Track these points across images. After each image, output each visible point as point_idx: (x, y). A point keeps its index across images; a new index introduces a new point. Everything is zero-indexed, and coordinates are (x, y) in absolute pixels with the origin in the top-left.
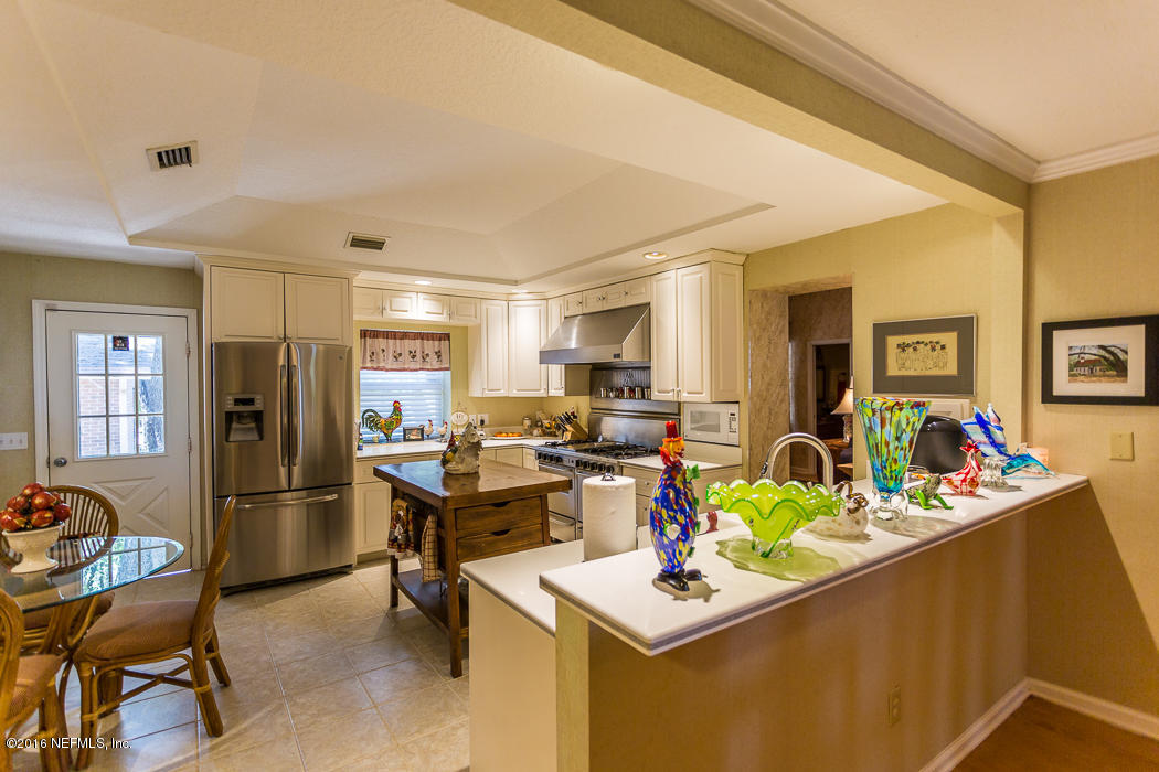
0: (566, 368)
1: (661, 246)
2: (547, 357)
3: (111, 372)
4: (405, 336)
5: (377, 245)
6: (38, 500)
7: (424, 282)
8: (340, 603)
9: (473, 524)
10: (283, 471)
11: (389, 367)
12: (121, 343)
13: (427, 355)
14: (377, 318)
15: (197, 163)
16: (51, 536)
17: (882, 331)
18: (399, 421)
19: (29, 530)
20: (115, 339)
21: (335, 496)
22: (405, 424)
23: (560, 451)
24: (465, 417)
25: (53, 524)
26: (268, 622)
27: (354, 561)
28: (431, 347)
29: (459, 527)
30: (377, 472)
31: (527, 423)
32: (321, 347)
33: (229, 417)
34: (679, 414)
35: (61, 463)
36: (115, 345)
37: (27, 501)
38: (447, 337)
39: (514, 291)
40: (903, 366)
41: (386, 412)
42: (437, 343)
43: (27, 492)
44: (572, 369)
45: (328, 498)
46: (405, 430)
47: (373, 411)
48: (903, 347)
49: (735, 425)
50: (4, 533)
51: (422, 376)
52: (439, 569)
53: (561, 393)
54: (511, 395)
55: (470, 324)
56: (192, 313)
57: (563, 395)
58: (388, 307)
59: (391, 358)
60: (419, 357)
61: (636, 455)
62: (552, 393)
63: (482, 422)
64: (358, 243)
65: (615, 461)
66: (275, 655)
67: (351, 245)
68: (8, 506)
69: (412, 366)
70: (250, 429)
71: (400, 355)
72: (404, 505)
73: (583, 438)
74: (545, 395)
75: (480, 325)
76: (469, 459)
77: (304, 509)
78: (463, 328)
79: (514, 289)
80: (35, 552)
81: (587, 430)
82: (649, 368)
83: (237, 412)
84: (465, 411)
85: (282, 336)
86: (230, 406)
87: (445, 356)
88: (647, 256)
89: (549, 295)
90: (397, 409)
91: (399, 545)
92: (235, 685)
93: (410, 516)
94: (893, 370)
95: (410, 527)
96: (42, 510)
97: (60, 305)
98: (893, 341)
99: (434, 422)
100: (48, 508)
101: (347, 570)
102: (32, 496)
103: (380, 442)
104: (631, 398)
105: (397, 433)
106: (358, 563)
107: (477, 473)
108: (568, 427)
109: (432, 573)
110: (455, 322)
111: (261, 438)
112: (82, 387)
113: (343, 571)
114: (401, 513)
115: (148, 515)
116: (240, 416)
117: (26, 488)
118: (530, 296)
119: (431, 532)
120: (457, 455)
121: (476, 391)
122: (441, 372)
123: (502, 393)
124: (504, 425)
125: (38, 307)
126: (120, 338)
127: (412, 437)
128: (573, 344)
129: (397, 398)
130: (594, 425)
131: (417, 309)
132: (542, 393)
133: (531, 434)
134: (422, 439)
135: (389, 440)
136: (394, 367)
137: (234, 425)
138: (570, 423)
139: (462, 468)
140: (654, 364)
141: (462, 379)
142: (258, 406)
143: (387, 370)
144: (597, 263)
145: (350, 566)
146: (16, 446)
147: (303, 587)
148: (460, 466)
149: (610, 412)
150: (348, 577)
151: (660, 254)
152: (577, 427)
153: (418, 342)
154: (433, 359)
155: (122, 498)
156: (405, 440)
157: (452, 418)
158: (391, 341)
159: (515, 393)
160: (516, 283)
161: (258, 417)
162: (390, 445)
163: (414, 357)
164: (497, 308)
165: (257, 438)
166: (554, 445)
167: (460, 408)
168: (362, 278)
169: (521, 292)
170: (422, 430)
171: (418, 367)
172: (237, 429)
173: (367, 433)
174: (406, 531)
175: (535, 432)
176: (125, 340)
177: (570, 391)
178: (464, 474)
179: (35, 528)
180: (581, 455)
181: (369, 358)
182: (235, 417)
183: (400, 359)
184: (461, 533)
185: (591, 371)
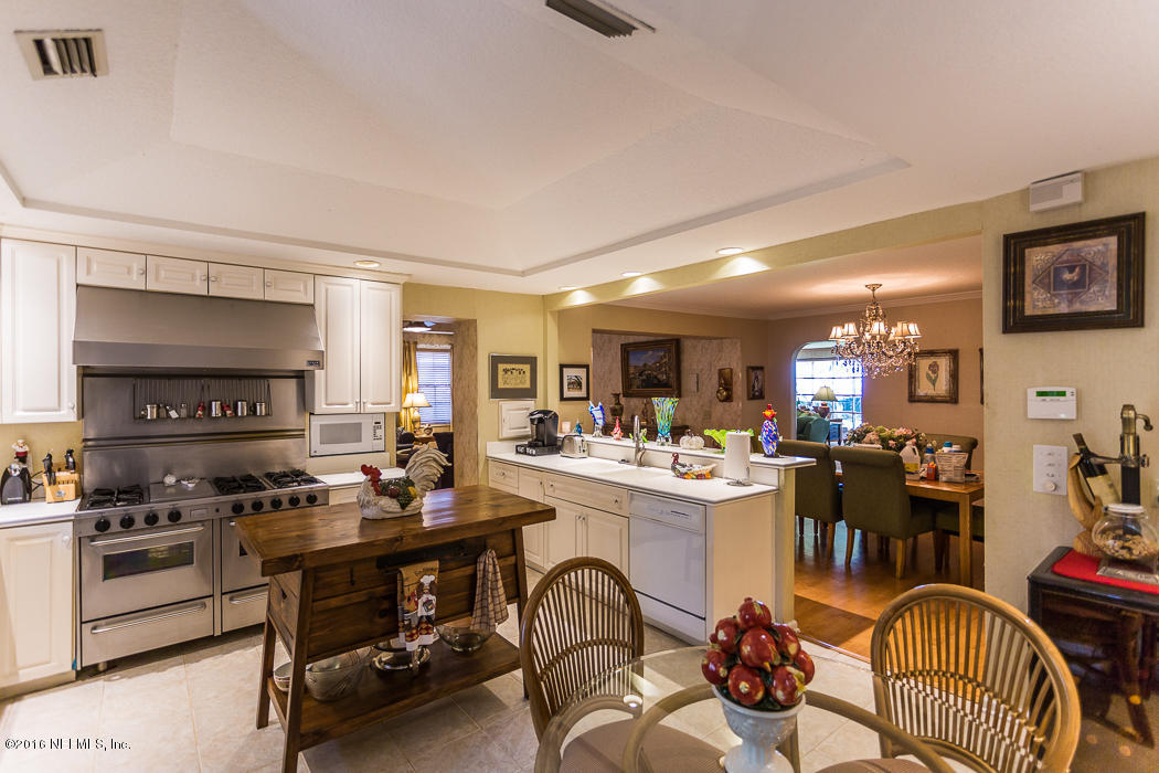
17: (496, 361)
34: (305, 429)
40: (505, 383)
48: (506, 371)
49: (380, 432)
94: (501, 385)
98: (501, 367)
104: (225, 415)
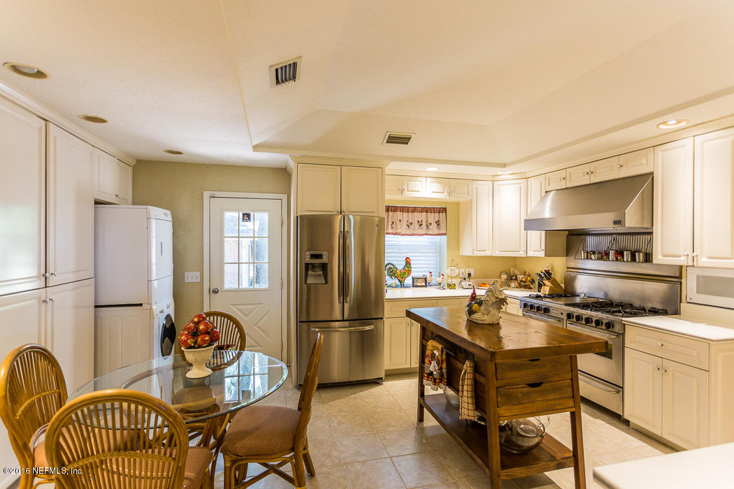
0: (546, 233)
1: (680, 114)
2: (530, 224)
3: (241, 235)
4: (414, 210)
5: (404, 140)
6: (201, 327)
7: (433, 169)
8: (379, 410)
9: (510, 375)
10: (337, 306)
11: (403, 233)
12: (247, 217)
13: (430, 224)
14: (398, 197)
15: (298, 79)
16: (208, 353)
18: (409, 272)
19: (197, 348)
20: (244, 215)
21: (372, 327)
22: (413, 274)
23: (547, 303)
24: (457, 271)
25: (210, 345)
26: (333, 419)
27: (383, 375)
28: (432, 217)
29: (498, 378)
30: (409, 314)
31: (504, 277)
32: (358, 218)
33: (307, 265)
34: (680, 277)
35: (216, 292)
36: (243, 219)
37: (195, 327)
38: (445, 210)
39: (499, 173)
41: (400, 265)
42: (437, 214)
43: (196, 320)
44: (550, 234)
45: (367, 328)
46: (413, 279)
47: (392, 265)
50: (183, 349)
51: (426, 239)
52: (476, 410)
53: (542, 254)
54: (494, 255)
55: (461, 200)
56: (285, 197)
57: (543, 256)
58: (406, 189)
59: (405, 225)
60: (424, 226)
61: (635, 315)
62: (531, 254)
63: (469, 275)
64: (392, 140)
65: (610, 317)
66: (342, 452)
67: (388, 142)
68: (185, 329)
69: (420, 232)
70: (320, 275)
71: (411, 224)
72: (440, 347)
73: (560, 292)
74: (525, 256)
75: (471, 201)
76: (494, 311)
77: (348, 334)
78: (457, 203)
79: (499, 171)
80: (199, 363)
81: (563, 286)
82: (651, 233)
83: (311, 264)
84: (457, 266)
85: (339, 211)
86: (308, 260)
87: (443, 225)
88: (661, 126)
89: (528, 175)
90: (408, 262)
91: (435, 379)
92: (318, 476)
93: (444, 357)
95: (444, 366)
96: (204, 333)
97: (217, 194)
99: (433, 273)
100: (208, 333)
101: (379, 381)
102: (198, 323)
103: (396, 287)
104: (617, 260)
105: (408, 281)
106: (386, 376)
107: (498, 323)
108: (546, 282)
109: (471, 413)
110: (453, 199)
111: (326, 283)
112: (226, 244)
113: (376, 382)
114: (437, 353)
115: (259, 327)
116: (313, 266)
117: (195, 317)
118: (512, 176)
119: (470, 375)
120: (483, 307)
121: (467, 250)
122: (439, 237)
123: (488, 253)
124: (486, 278)
125: (206, 195)
126: (246, 214)
127: (418, 284)
128: (547, 214)
129: (408, 255)
130: (570, 281)
131: (426, 190)
132: (522, 254)
133: (509, 286)
134: (426, 286)
135: (402, 286)
136: (407, 233)
137: (310, 272)
138: (548, 279)
139: (487, 319)
140: (657, 230)
141: (455, 242)
142: (325, 260)
143: (402, 235)
144: (604, 137)
145: (382, 378)
146: (194, 280)
147: (352, 391)
148: (486, 317)
149: (583, 271)
150: (381, 386)
151: (679, 122)
152: (554, 282)
153: (424, 214)
154: (434, 226)
155: (246, 315)
156: (414, 286)
157: (447, 271)
158: (405, 214)
159: (497, 253)
160: (504, 165)
161: (324, 267)
162: (402, 289)
163: (420, 225)
164: (485, 187)
165: (324, 282)
166: (538, 297)
167: (453, 264)
168: (392, 167)
169: (505, 173)
170: (426, 279)
171: (424, 233)
172: (311, 275)
173: (389, 280)
174: (441, 369)
175: (513, 285)
176: (248, 216)
177: (549, 253)
178: (489, 324)
179: (200, 347)
180: (571, 309)
181: (390, 227)
182: (310, 266)
183: (411, 226)
184: (501, 383)
185: (568, 236)
